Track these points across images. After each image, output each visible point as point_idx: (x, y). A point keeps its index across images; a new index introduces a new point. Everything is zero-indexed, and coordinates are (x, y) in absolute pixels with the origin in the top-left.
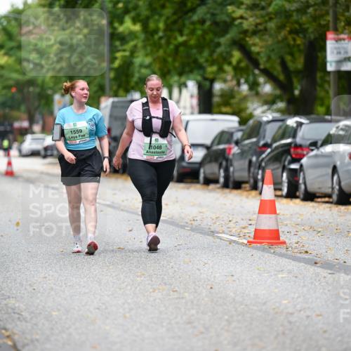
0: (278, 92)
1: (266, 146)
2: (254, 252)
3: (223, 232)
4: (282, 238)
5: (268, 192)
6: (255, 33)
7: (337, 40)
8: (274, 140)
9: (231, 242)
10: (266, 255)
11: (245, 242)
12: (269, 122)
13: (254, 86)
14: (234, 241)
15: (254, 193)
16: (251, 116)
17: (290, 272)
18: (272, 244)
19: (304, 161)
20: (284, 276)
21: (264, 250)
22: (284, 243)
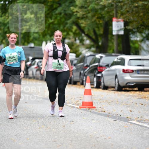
0: (92, 43)
1: (87, 66)
2: (82, 111)
3: (69, 103)
4: (94, 105)
5: (88, 86)
6: (82, 18)
7: (117, 21)
8: (91, 64)
9: (72, 107)
10: (87, 113)
11: (78, 107)
12: (88, 56)
13: (82, 41)
14: (74, 107)
15: (82, 86)
16: (81, 54)
17: (97, 120)
18: (90, 108)
19: (103, 73)
20: (95, 121)
21: (86, 110)
22: (95, 107)
